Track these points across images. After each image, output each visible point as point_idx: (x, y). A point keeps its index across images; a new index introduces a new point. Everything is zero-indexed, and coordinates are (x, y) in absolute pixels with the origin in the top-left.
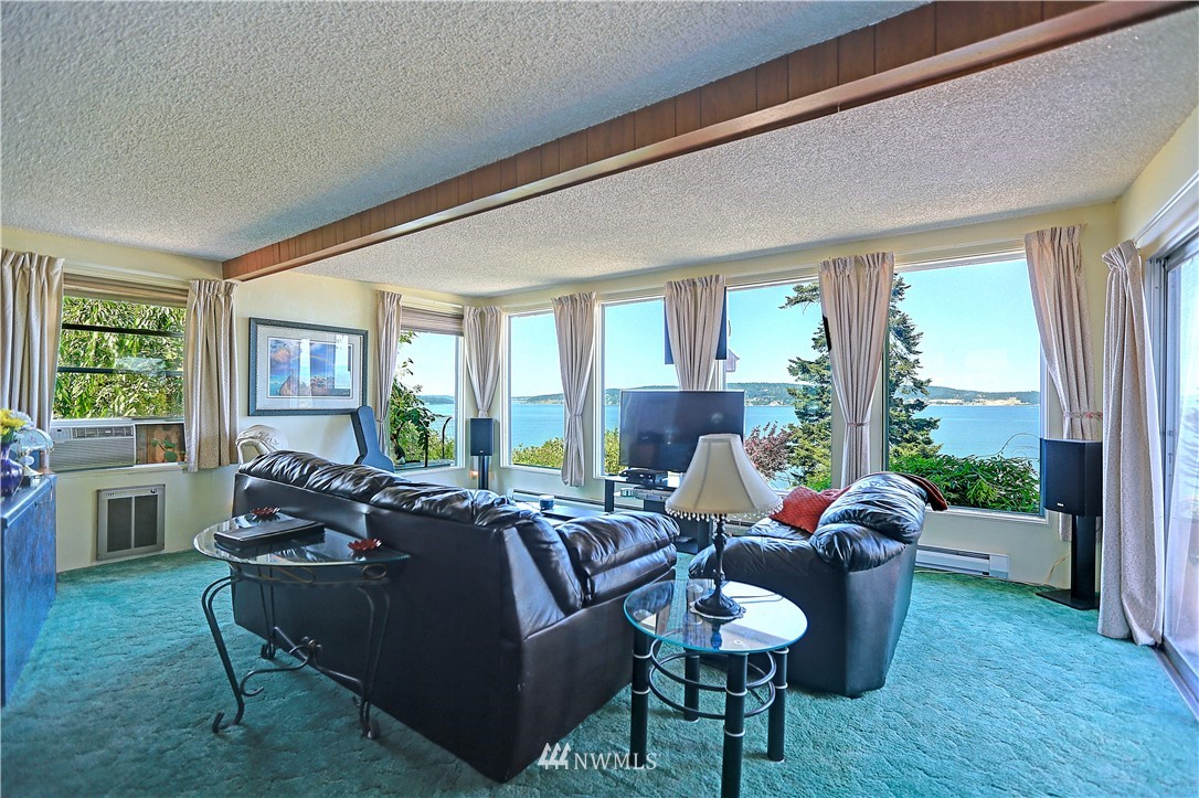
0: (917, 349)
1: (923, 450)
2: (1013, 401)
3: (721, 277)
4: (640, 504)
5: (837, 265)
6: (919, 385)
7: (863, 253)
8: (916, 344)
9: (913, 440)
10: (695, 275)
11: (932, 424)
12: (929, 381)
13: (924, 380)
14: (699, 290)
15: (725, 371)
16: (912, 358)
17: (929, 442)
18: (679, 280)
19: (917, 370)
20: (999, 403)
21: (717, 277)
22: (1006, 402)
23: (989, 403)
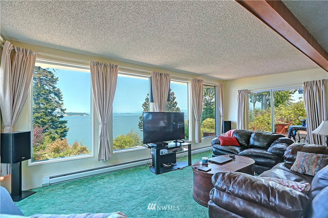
0: (62, 99)
6: (62, 110)
8: (62, 98)
9: (61, 127)
11: (65, 122)
12: (66, 109)
16: (61, 102)
17: (66, 127)
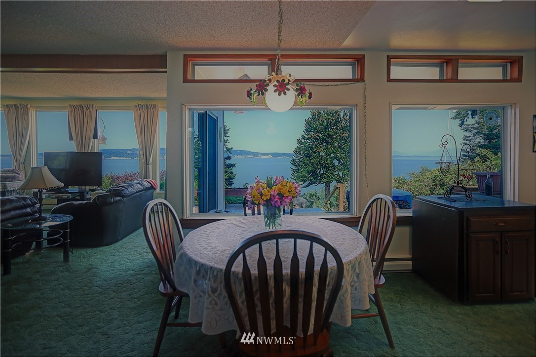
1: (230, 176)
2: (270, 156)
3: (94, 105)
4: (55, 201)
5: (139, 107)
7: (150, 103)
10: (83, 103)
11: (233, 166)
12: (232, 148)
13: (230, 148)
14: (85, 110)
15: (99, 144)
18: (75, 104)
19: (227, 143)
20: (265, 157)
21: (93, 105)
22: (268, 157)
23: (262, 157)
